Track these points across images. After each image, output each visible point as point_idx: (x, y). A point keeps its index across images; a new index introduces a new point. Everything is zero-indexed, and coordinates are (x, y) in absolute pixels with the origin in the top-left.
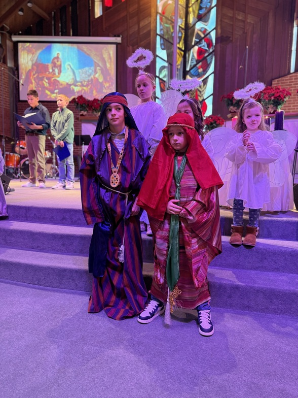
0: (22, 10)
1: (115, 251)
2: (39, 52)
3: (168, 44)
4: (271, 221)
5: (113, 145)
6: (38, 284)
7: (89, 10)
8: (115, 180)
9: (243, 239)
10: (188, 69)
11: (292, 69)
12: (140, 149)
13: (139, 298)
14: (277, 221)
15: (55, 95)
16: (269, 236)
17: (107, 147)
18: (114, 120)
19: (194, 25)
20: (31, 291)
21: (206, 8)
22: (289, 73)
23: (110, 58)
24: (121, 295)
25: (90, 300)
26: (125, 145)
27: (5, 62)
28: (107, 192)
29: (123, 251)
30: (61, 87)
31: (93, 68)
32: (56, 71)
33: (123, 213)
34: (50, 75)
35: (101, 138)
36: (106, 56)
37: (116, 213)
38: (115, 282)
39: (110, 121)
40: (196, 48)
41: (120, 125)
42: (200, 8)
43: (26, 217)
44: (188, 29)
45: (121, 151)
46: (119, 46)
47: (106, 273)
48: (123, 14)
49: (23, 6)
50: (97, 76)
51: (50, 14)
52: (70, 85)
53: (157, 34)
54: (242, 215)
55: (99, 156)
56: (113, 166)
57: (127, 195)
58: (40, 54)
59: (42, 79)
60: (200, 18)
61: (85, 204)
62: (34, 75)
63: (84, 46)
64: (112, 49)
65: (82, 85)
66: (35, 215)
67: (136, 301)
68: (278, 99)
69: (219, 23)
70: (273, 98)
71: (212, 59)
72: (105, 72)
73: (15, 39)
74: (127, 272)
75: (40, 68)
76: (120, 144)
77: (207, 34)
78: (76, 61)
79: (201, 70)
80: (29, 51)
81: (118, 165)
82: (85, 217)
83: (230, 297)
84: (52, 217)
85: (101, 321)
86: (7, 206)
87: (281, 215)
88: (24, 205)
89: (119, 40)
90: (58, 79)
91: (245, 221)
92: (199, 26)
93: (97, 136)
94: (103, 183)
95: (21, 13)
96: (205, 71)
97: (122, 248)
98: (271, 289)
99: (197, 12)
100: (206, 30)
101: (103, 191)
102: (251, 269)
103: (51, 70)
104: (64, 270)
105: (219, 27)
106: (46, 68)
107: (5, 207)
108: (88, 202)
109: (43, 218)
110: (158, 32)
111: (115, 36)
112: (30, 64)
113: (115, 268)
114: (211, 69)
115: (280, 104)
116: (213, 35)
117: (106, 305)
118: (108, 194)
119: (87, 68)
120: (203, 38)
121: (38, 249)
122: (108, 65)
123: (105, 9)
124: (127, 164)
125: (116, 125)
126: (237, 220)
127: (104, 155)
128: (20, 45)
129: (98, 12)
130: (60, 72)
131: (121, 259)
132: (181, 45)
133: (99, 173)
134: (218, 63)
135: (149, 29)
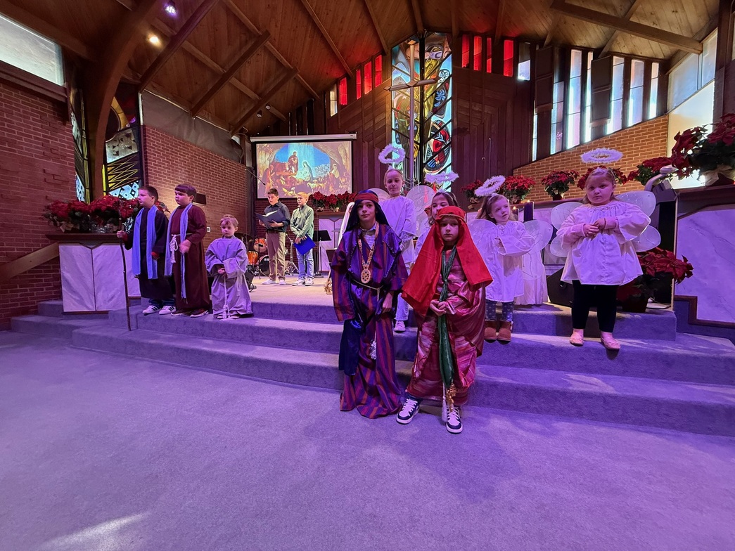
0: (260, 113)
1: (366, 348)
2: (276, 152)
3: (404, 138)
4: (526, 315)
5: (364, 241)
6: (287, 382)
7: (325, 109)
8: (366, 276)
9: (497, 334)
10: (424, 162)
11: (534, 158)
12: (390, 244)
13: (393, 396)
14: (532, 315)
15: (292, 192)
16: (524, 331)
17: (358, 244)
18: (365, 216)
19: (430, 118)
20: (281, 388)
21: (441, 101)
22: (531, 161)
23: (346, 155)
24: (374, 392)
25: (341, 398)
26: (375, 240)
27: (244, 163)
28: (358, 287)
29: (375, 347)
30: (298, 184)
31: (329, 165)
32: (293, 168)
33: (375, 308)
34: (287, 174)
35: (352, 234)
36: (341, 153)
37: (368, 309)
38: (367, 380)
39: (360, 217)
40: (432, 140)
41: (371, 221)
42: (436, 102)
43: (272, 314)
44: (423, 123)
45: (372, 247)
46: (354, 142)
47: (358, 371)
48: (358, 112)
49: (261, 109)
50: (333, 172)
51: (286, 115)
52: (307, 182)
53: (392, 129)
54: (495, 309)
55: (350, 252)
56: (364, 262)
57: (378, 290)
58: (277, 153)
59: (279, 177)
60: (436, 111)
61: (337, 301)
62: (271, 173)
63: (320, 144)
64: (348, 145)
65: (319, 182)
66: (280, 312)
67: (389, 398)
68: (522, 189)
69: (455, 115)
70: (516, 188)
71: (449, 150)
72: (341, 168)
73: (253, 140)
74: (380, 369)
75: (277, 166)
76: (370, 240)
77: (443, 127)
78: (312, 158)
79: (438, 162)
80: (266, 152)
81: (369, 261)
82: (337, 314)
83: (487, 395)
84: (297, 314)
85: (355, 420)
86: (252, 303)
87: (535, 308)
88: (269, 302)
89: (354, 136)
90: (294, 177)
91: (498, 315)
92: (434, 118)
93: (348, 232)
94: (355, 279)
95: (259, 115)
96: (442, 163)
97: (374, 344)
98: (532, 386)
99: (432, 106)
100: (442, 122)
101: (354, 287)
102: (507, 365)
103: (288, 169)
104: (314, 367)
105: (455, 119)
106: (283, 166)
107: (250, 304)
108: (340, 298)
109: (288, 315)
110: (393, 127)
111: (350, 133)
112: (268, 163)
113: (366, 365)
114: (449, 161)
115: (524, 194)
116: (449, 127)
117: (359, 403)
118: (359, 290)
119: (323, 165)
120: (440, 130)
121: (285, 346)
122: (344, 161)
123: (340, 107)
124: (378, 260)
125: (367, 221)
126: (490, 314)
127: (355, 251)
128: (258, 145)
129: (334, 110)
130: (297, 170)
131: (373, 355)
132: (417, 139)
133: (349, 270)
134: (456, 155)
135: (384, 125)
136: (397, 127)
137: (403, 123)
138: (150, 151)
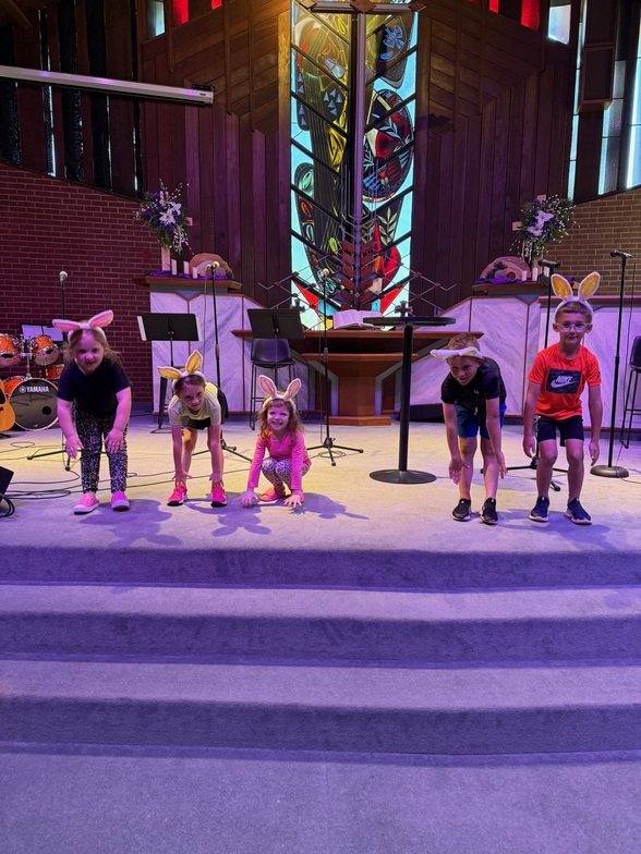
7: (134, 17)
19: (371, 82)
21: (395, 49)
40: (374, 133)
42: (383, 49)
48: (214, 40)
51: (31, 14)
53: (292, 94)
60: (382, 70)
69: (424, 86)
71: (409, 159)
77: (397, 106)
79: (385, 181)
89: (208, 96)
96: (395, 183)
99: (375, 55)
100: (395, 96)
110: (293, 90)
111: (198, 87)
116: (411, 107)
120: (391, 112)
132: (341, 122)
135: (273, 80)
136: (301, 90)
137: (314, 84)
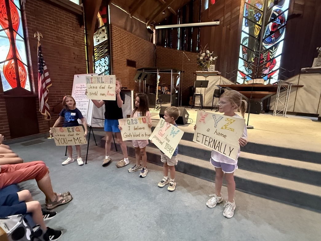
0: (164, 11)
3: (251, 22)
27: (152, 41)
40: (271, 23)
51: (177, 11)
60: (276, 3)
69: (292, 5)
71: (283, 30)
73: (157, 28)
77: (281, 13)
79: (273, 39)
89: (218, 23)
92: (275, 8)
96: (277, 38)
100: (280, 10)
105: (292, 8)
110: (244, 16)
111: (216, 21)
114: (283, 37)
116: (286, 14)
120: (278, 16)
132: (260, 23)
134: (289, 33)
135: (238, 14)
136: (247, 15)
137: (251, 13)
138: (114, 38)
